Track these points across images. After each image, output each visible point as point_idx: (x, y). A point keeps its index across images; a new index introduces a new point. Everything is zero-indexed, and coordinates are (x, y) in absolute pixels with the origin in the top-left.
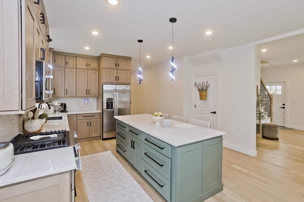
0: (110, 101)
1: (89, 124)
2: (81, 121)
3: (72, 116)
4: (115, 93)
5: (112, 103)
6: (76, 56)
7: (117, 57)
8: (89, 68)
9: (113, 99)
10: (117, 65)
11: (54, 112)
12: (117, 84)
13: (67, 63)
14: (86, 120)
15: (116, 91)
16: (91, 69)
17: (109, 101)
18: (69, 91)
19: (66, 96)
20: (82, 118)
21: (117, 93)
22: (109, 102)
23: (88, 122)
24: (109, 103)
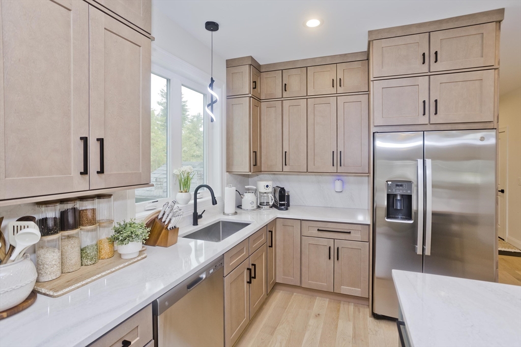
0: (401, 192)
1: (334, 254)
2: (312, 241)
3: (289, 223)
4: (420, 162)
5: (409, 197)
6: (305, 67)
7: (429, 29)
8: (340, 90)
9: (414, 186)
10: (430, 57)
11: (258, 207)
12: (433, 127)
13: (285, 87)
14: (326, 241)
15: (423, 153)
16: (345, 94)
17: (399, 192)
18: (291, 157)
19: (286, 169)
20: (315, 232)
21: (429, 162)
22: (395, 195)
23: (330, 248)
24: (399, 198)
